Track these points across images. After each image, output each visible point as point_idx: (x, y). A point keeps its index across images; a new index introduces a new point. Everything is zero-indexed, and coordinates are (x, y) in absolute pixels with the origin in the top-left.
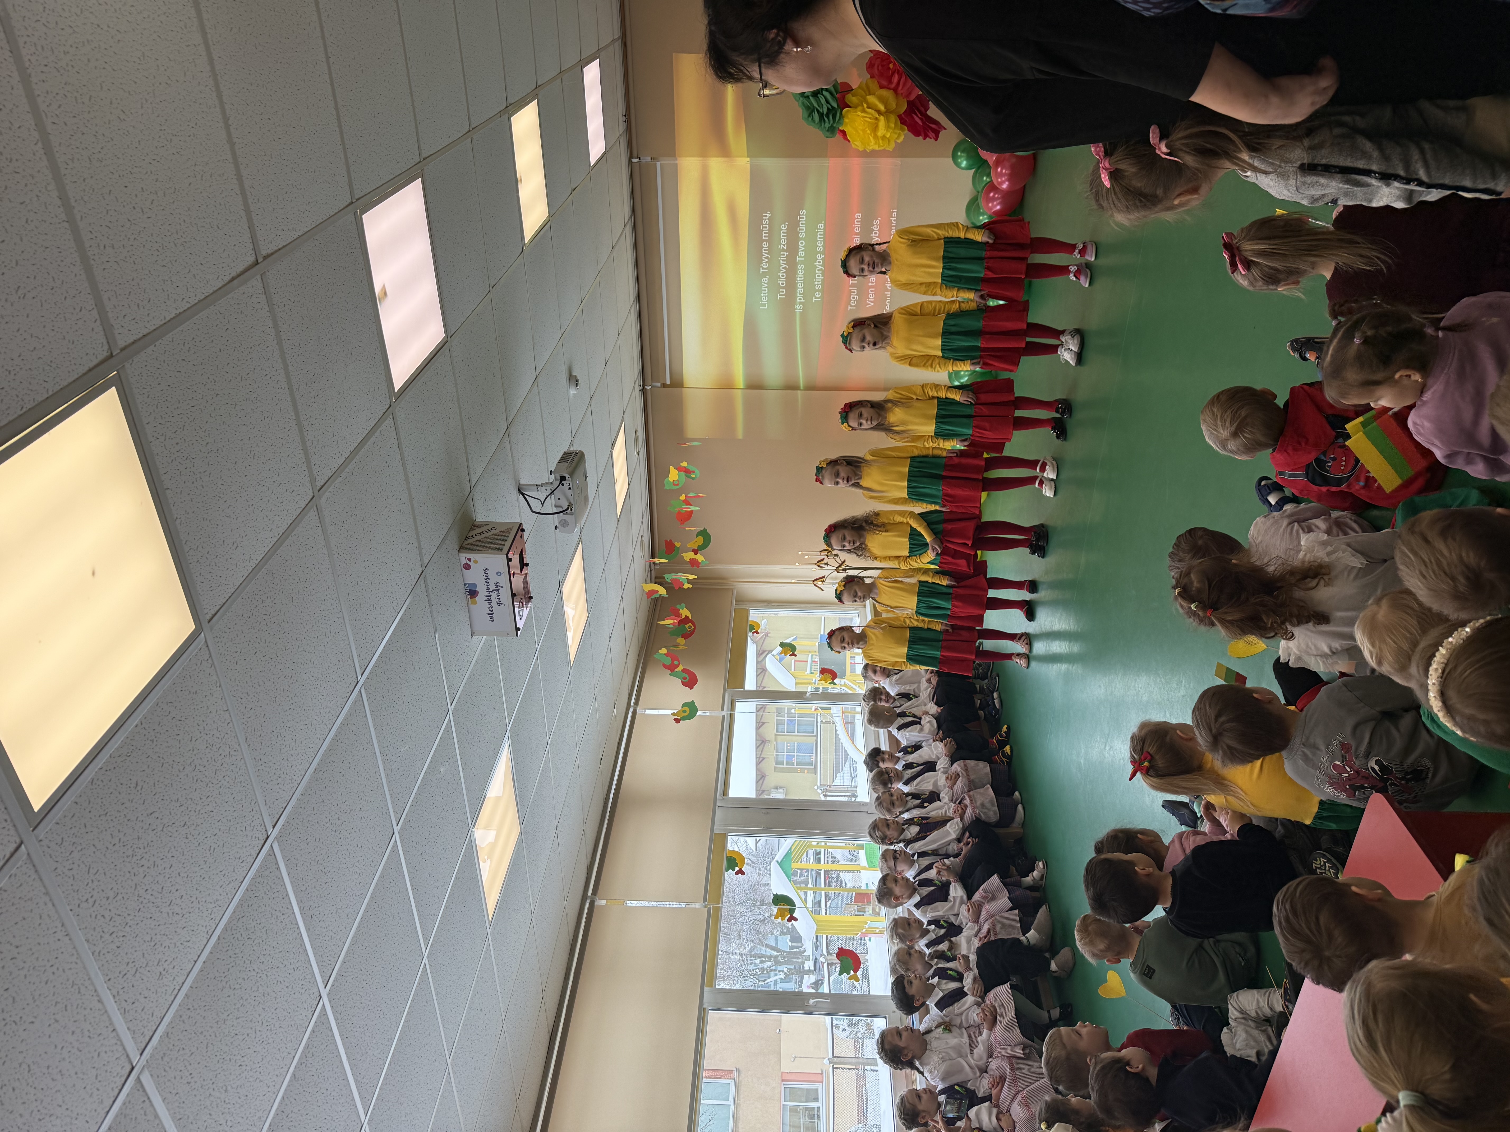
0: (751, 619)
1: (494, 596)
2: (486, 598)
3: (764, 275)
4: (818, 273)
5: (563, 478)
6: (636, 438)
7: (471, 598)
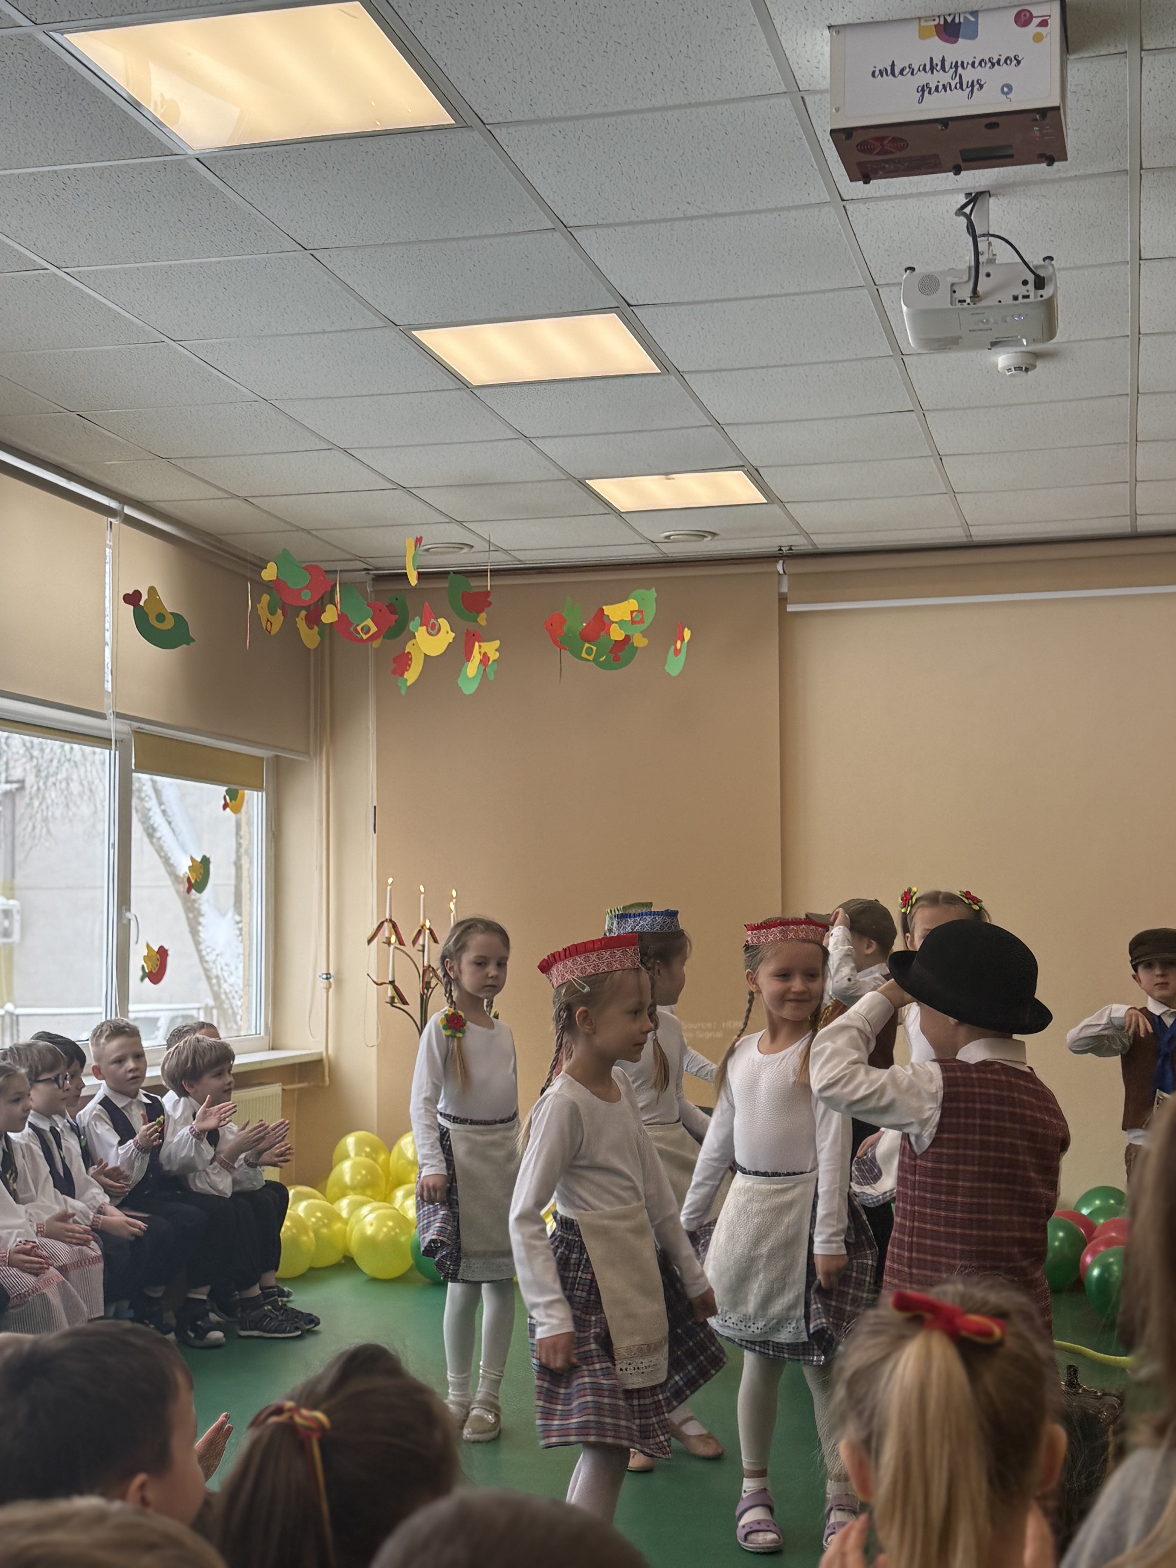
0: (246, 793)
2: (937, 61)
5: (1040, 282)
7: (937, 27)
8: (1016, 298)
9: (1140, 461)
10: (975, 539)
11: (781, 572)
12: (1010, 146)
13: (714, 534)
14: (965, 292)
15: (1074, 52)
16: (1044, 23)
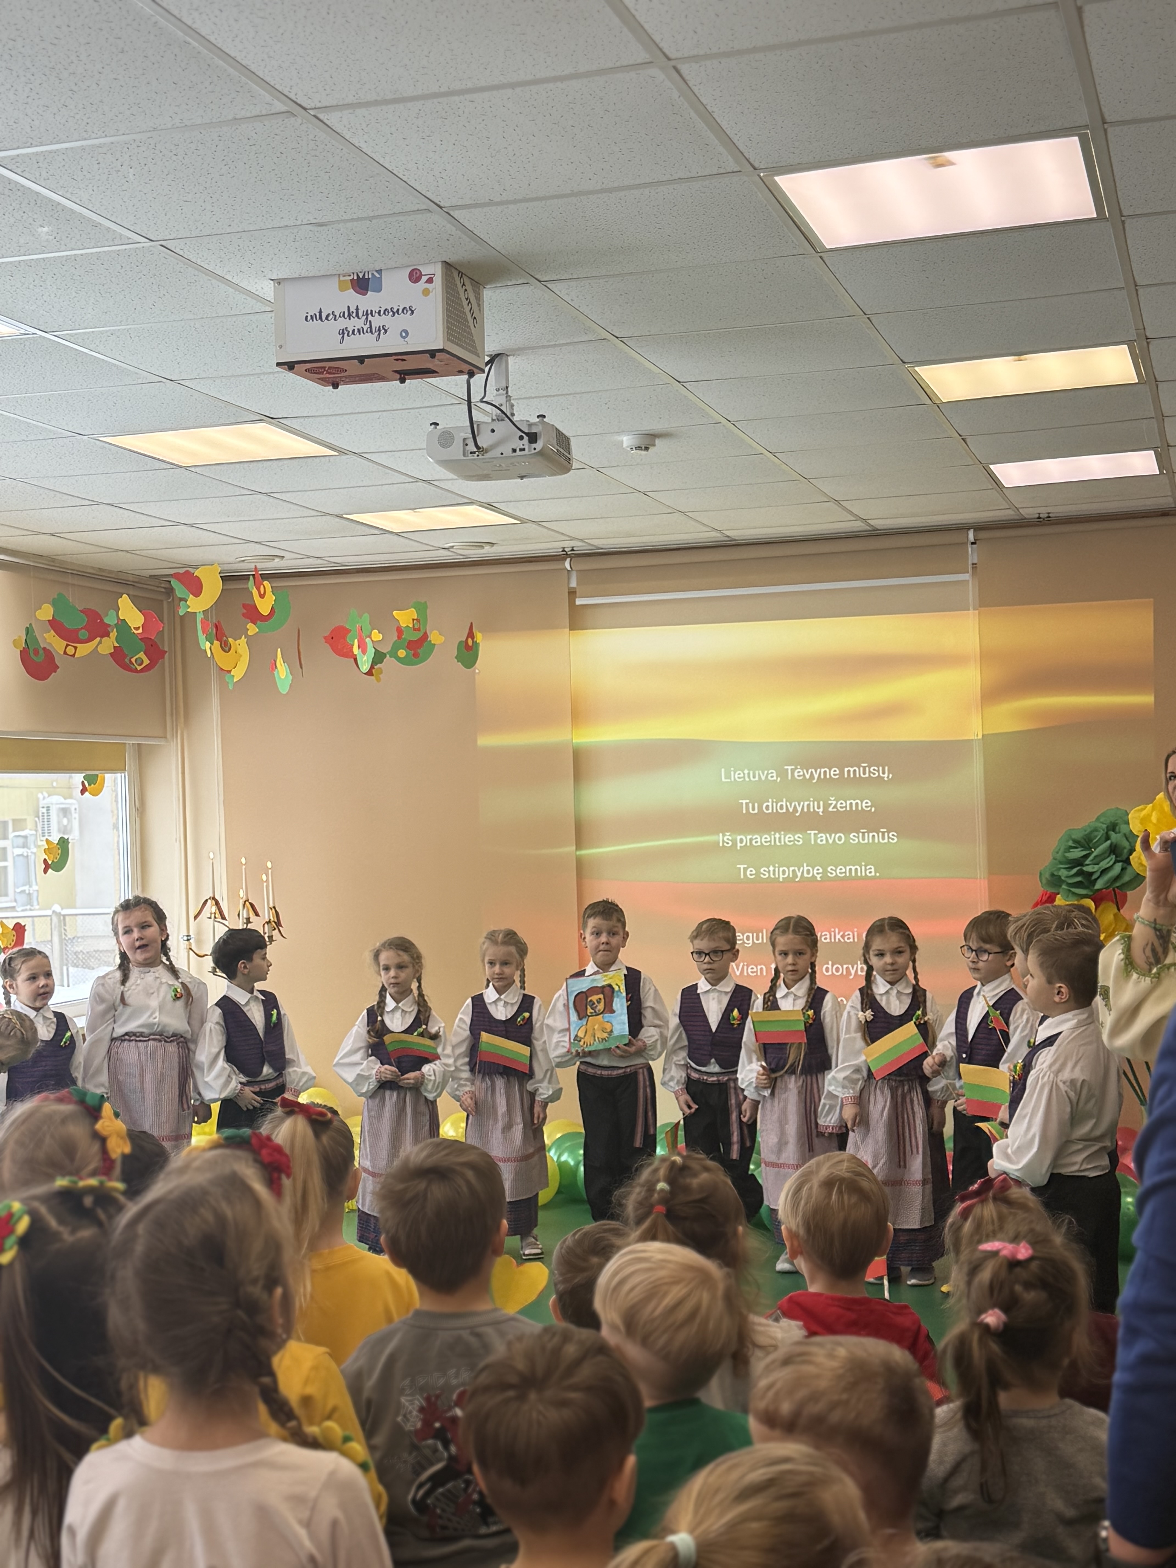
0: (107, 776)
1: (358, 323)
2: (353, 309)
3: (782, 773)
4: (789, 872)
5: (533, 438)
6: (480, 545)
8: (514, 451)
10: (734, 539)
11: (569, 569)
12: (430, 367)
13: (493, 544)
14: (473, 447)
16: (430, 281)
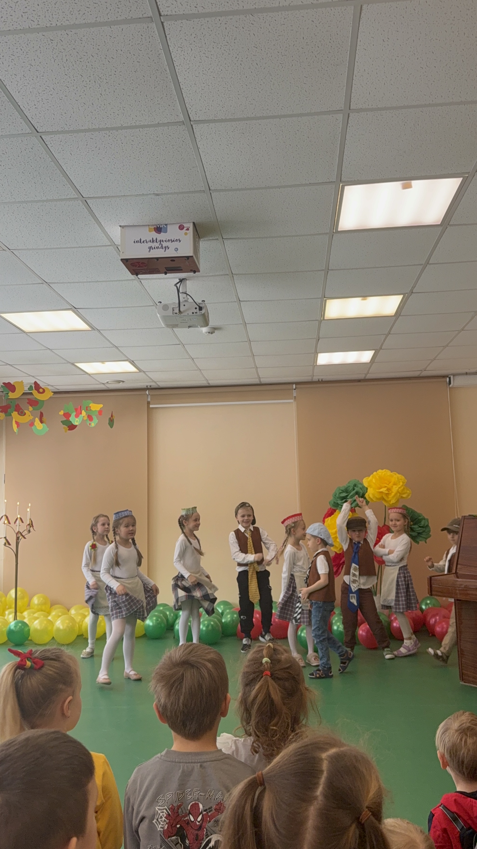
1: (157, 245)
2: (155, 239)
6: (119, 382)
7: (154, 228)
8: (193, 313)
9: (256, 362)
10: (211, 384)
11: (148, 394)
12: (180, 267)
13: (123, 382)
14: (177, 311)
15: (202, 238)
16: (188, 229)
